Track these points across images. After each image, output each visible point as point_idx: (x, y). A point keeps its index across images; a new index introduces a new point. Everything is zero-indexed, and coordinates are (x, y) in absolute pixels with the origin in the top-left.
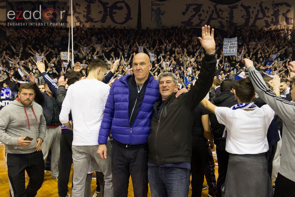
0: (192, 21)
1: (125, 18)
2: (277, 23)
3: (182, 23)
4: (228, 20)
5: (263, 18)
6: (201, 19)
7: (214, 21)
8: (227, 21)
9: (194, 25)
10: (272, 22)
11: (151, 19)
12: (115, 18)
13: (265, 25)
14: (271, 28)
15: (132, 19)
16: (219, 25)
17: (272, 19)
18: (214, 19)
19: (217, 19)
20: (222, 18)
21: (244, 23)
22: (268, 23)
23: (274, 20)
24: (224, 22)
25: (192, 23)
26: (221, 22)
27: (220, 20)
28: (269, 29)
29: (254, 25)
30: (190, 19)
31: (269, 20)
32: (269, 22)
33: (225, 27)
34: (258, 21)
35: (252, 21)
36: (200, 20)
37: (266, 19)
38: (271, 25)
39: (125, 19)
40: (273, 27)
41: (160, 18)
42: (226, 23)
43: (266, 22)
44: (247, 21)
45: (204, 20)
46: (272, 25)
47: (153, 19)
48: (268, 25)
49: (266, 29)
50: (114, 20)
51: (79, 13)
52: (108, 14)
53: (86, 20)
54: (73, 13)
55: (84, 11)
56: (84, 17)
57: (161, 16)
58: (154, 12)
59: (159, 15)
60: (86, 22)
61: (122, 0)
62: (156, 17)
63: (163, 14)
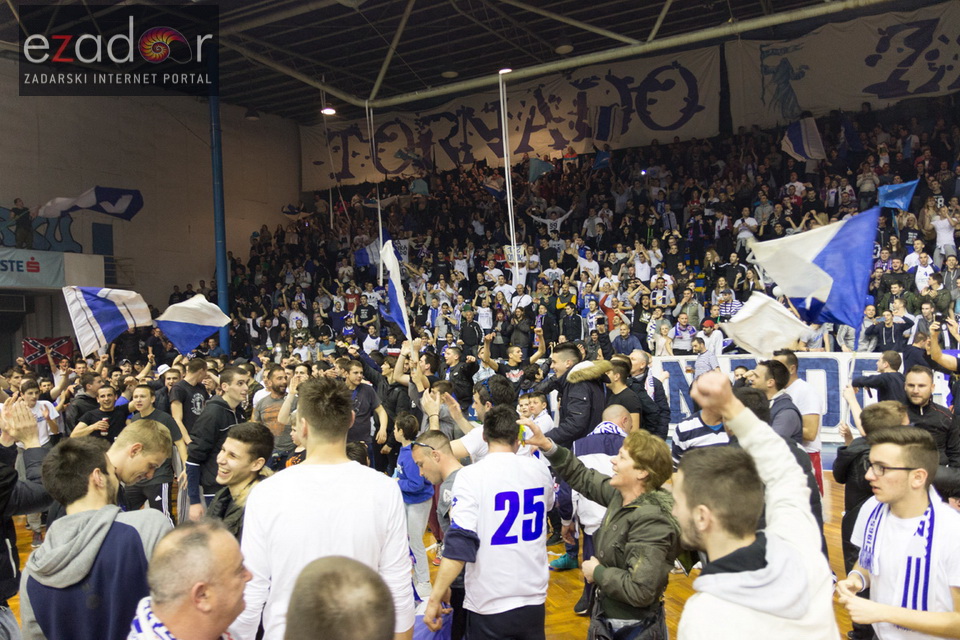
0: (902, 78)
1: (681, 111)
3: (865, 90)
6: (938, 66)
9: (911, 89)
11: (762, 99)
12: (653, 116)
15: (701, 108)
25: (906, 83)
30: (897, 74)
36: (933, 69)
39: (682, 114)
41: (791, 89)
45: (951, 68)
47: (768, 97)
50: (651, 121)
51: (559, 120)
52: (634, 107)
53: (577, 134)
54: (543, 122)
55: (571, 113)
56: (572, 128)
57: (793, 83)
58: (769, 78)
59: (787, 83)
60: (575, 140)
61: (669, 62)
62: (778, 90)
63: (800, 76)
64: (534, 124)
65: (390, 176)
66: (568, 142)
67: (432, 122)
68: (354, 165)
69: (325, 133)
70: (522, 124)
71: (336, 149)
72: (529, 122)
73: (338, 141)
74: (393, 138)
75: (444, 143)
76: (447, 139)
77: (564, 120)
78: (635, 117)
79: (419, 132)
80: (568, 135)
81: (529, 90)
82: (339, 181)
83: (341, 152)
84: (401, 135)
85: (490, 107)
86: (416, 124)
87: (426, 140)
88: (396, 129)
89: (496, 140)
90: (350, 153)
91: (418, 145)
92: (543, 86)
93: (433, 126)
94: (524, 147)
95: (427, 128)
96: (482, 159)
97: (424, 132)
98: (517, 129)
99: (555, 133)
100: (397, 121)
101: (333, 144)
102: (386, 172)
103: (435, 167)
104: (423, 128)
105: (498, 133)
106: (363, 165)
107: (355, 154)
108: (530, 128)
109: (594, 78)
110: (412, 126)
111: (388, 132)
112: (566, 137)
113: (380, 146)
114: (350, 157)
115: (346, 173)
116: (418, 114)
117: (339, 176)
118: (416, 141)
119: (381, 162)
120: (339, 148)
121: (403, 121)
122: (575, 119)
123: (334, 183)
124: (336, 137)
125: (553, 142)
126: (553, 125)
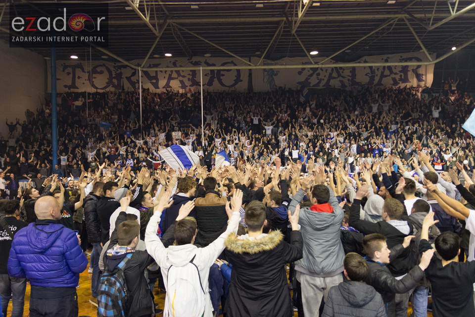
0: (309, 81)
1: (234, 80)
2: (406, 80)
3: (297, 83)
4: (350, 78)
5: (389, 76)
6: (320, 78)
7: (334, 80)
8: (349, 80)
9: (311, 85)
10: (401, 79)
11: (263, 81)
12: (223, 81)
13: (393, 83)
14: (400, 86)
15: (242, 81)
16: (340, 84)
17: (401, 76)
18: (335, 78)
19: (337, 78)
20: (343, 77)
21: (368, 81)
22: (396, 80)
23: (403, 77)
24: (346, 81)
25: (310, 83)
26: (341, 82)
27: (342, 79)
28: (397, 87)
29: (380, 83)
30: (307, 79)
31: (397, 77)
32: (398, 80)
33: (347, 86)
34: (384, 79)
35: (377, 79)
36: (318, 79)
37: (393, 76)
38: (399, 83)
39: (234, 82)
40: (402, 85)
41: (273, 79)
42: (347, 82)
43: (394, 79)
44: (372, 78)
45: (323, 80)
46: (401, 82)
47: (265, 80)
48: (395, 83)
49: (394, 88)
50: (222, 83)
51: (184, 77)
52: (216, 76)
53: (191, 83)
54: (177, 77)
55: (189, 74)
56: (189, 81)
57: (274, 77)
58: (266, 73)
59: (272, 76)
60: (191, 86)
61: (230, 61)
62: (269, 78)
63: (276, 75)
64: (172, 76)
65: (99, 91)
66: (187, 86)
67: (122, 68)
68: (78, 83)
69: (62, 65)
70: (167, 76)
71: (69, 74)
72: (170, 75)
73: (70, 70)
74: (101, 72)
75: (128, 79)
76: (130, 77)
77: (186, 77)
78: (216, 80)
79: (115, 72)
80: (188, 83)
81: (170, 62)
82: (69, 89)
83: (71, 76)
84: (106, 72)
85: (152, 66)
86: (114, 68)
87: (119, 76)
88: (103, 69)
89: (154, 81)
90: (77, 77)
91: (114, 78)
92: (177, 61)
93: (123, 70)
94: (167, 85)
95: (120, 71)
96: (147, 88)
97: (118, 72)
98: (165, 77)
99: (182, 82)
100: (104, 65)
101: (66, 71)
102: (97, 88)
103: (123, 89)
104: (117, 70)
105: (156, 78)
106: (84, 83)
107: (79, 78)
108: (170, 78)
109: (199, 61)
110: (112, 69)
111: (98, 69)
112: (186, 84)
113: (94, 75)
114: (77, 79)
115: (73, 85)
116: (115, 64)
117: (70, 87)
118: (114, 76)
119: (94, 83)
120: (70, 74)
121: (107, 65)
122: (191, 77)
123: (67, 90)
124: (69, 68)
125: (181, 85)
126: (181, 78)
